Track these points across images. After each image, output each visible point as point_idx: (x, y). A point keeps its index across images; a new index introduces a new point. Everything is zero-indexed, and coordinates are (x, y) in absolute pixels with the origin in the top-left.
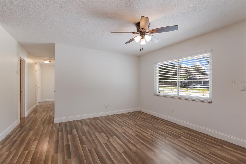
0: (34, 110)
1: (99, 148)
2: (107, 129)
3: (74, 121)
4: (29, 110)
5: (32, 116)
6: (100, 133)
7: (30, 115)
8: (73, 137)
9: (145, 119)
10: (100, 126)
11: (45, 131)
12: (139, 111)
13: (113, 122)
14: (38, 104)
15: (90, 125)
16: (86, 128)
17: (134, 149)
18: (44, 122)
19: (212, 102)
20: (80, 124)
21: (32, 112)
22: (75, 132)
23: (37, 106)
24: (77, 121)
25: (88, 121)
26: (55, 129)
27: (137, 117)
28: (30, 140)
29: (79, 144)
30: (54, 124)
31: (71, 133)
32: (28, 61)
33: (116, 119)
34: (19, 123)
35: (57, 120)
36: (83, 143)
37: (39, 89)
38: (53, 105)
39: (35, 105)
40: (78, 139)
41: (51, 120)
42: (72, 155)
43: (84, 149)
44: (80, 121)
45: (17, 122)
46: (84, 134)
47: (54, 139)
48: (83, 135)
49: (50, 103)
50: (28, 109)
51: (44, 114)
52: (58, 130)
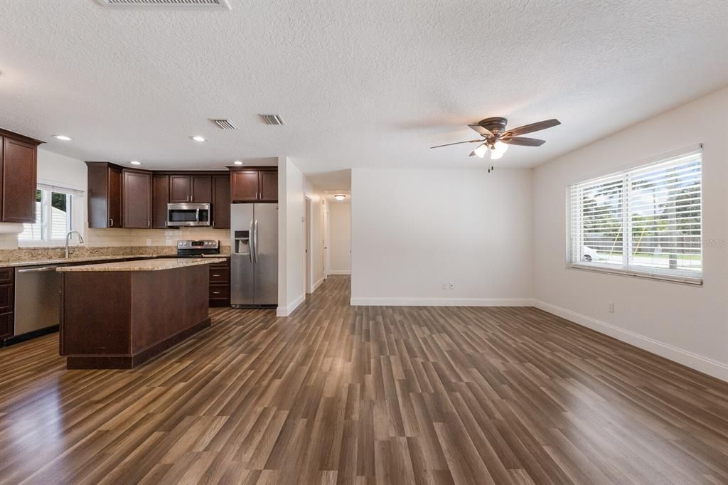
0: (321, 285)
1: (411, 340)
2: (435, 323)
3: (381, 307)
4: (316, 283)
5: (319, 293)
6: (420, 326)
7: (316, 291)
8: (377, 324)
9: (535, 321)
10: (425, 318)
11: (338, 312)
12: (533, 307)
13: (455, 317)
14: (326, 278)
15: (407, 315)
16: (398, 317)
17: (470, 351)
18: (337, 302)
19: (702, 283)
20: (391, 311)
21: (318, 288)
22: (380, 319)
23: (325, 280)
24: (387, 307)
25: (406, 310)
26: (351, 311)
27: (518, 317)
28: (321, 317)
29: (383, 332)
30: (351, 306)
31: (374, 319)
32: (315, 198)
33: (463, 314)
34: (305, 298)
35: (356, 300)
36: (388, 331)
37: (327, 251)
38: (349, 280)
39: (322, 279)
40: (383, 327)
41: (346, 301)
42: (372, 339)
43: (388, 338)
44: (392, 308)
45: (302, 298)
46: (394, 323)
47: (350, 321)
48: (392, 324)
49: (345, 277)
50: (314, 282)
51: (336, 292)
52: (356, 314)
